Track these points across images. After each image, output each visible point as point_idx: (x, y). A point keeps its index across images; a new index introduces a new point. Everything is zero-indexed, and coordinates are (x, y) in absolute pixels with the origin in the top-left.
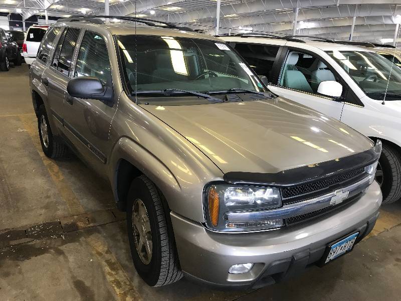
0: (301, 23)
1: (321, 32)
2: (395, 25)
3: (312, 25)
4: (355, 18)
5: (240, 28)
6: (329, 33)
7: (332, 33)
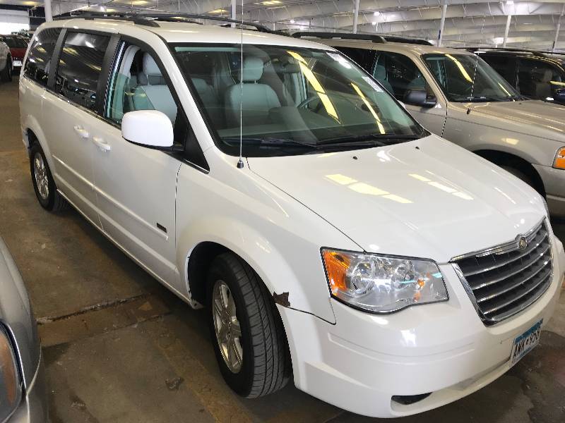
0: (377, 14)
1: (407, 28)
2: (506, 17)
3: (391, 17)
4: (446, 6)
5: (292, 22)
6: (420, 30)
7: (424, 30)
